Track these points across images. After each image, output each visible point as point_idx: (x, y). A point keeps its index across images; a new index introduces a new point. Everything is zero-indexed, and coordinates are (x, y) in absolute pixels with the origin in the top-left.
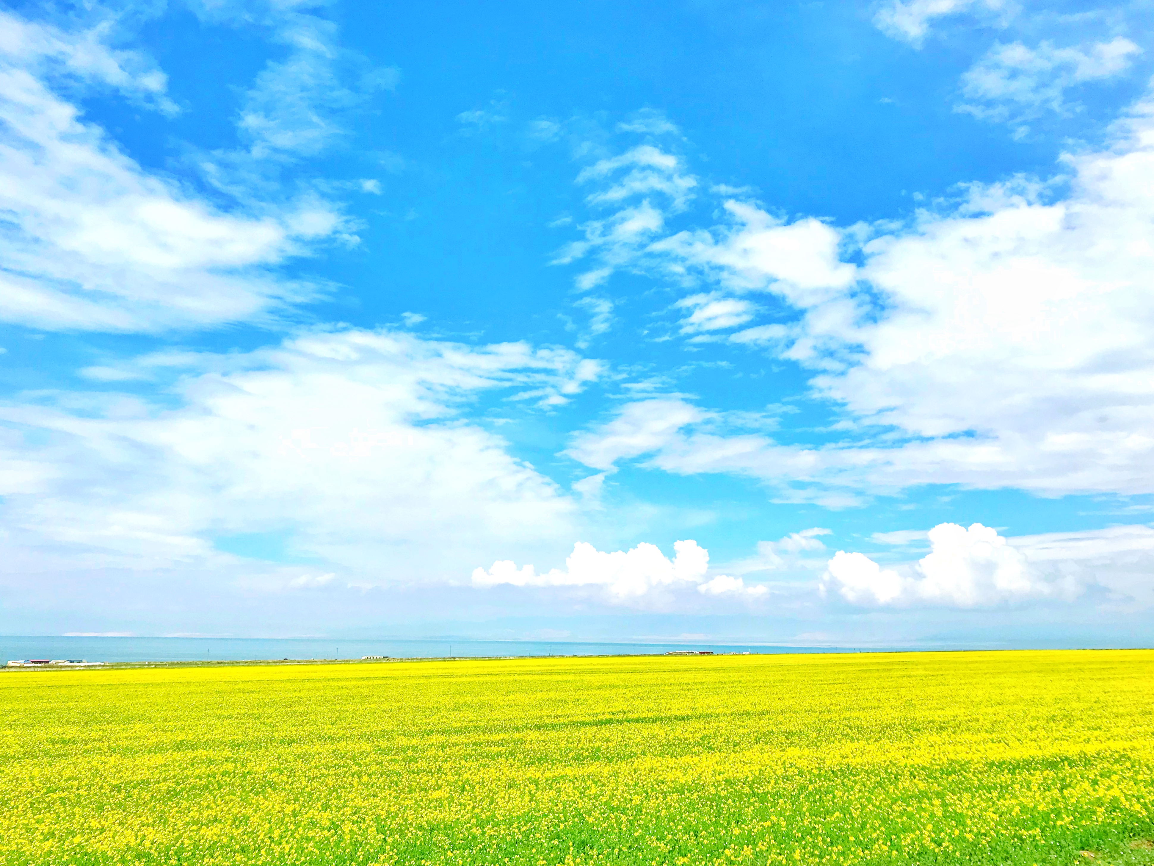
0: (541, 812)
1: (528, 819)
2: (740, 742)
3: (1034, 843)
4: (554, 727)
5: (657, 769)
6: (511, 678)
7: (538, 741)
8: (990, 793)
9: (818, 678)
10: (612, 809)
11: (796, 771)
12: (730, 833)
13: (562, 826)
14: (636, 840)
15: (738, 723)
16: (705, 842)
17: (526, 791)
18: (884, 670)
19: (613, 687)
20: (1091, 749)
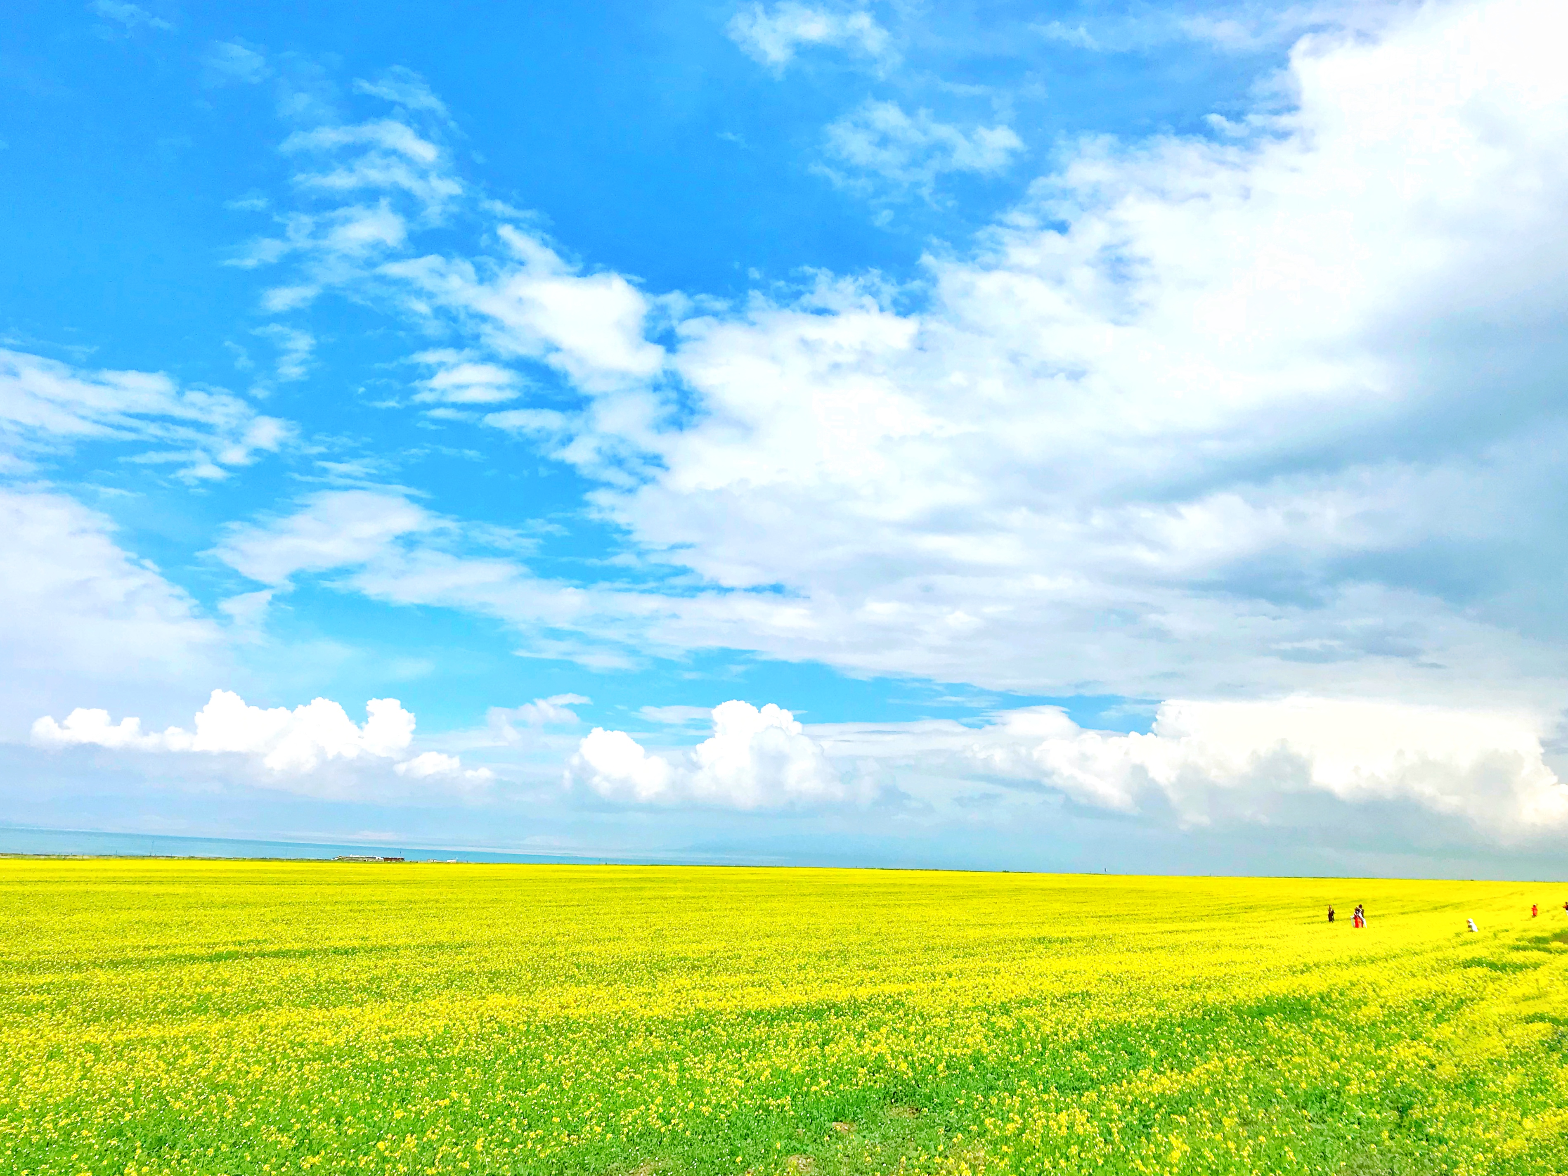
0: (96, 1096)
1: (73, 1106)
2: (424, 986)
3: (782, 1115)
4: (141, 963)
5: (295, 1025)
6: (82, 888)
7: (110, 985)
8: (740, 1053)
9: (545, 898)
10: (215, 1088)
11: (496, 1026)
12: (388, 1118)
13: (128, 1116)
14: (246, 1133)
15: (426, 959)
16: (350, 1132)
17: (77, 1063)
18: (634, 889)
19: (245, 904)
20: (863, 993)
